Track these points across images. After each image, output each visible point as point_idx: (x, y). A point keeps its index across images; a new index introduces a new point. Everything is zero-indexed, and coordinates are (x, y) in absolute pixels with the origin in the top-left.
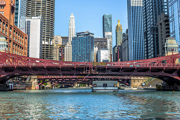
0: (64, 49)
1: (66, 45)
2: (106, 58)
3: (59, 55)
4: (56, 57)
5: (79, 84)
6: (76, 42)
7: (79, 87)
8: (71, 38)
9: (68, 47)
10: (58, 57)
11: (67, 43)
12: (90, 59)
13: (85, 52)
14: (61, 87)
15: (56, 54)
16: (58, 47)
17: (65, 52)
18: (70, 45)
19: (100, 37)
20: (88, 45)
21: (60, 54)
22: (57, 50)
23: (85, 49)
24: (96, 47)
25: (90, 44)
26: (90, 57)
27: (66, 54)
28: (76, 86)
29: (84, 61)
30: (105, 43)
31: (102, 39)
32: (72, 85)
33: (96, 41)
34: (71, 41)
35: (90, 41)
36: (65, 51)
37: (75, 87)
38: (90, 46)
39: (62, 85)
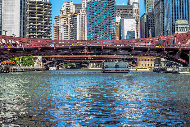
0: (77, 18)
1: (80, 12)
2: (132, 29)
3: (71, 26)
4: (66, 29)
5: (94, 64)
6: (92, 8)
7: (96, 66)
8: (86, 3)
9: (81, 16)
10: (69, 28)
11: (81, 10)
12: (110, 31)
13: (103, 22)
14: (72, 68)
15: (66, 24)
16: (69, 16)
17: (78, 22)
18: (84, 12)
19: (123, 4)
20: (107, 11)
21: (71, 24)
22: (67, 19)
23: (104, 16)
24: (119, 16)
25: (110, 11)
26: (110, 27)
27: (79, 24)
28: (92, 66)
29: (103, 33)
30: (130, 11)
31: (126, 6)
32: (86, 65)
33: (119, 10)
34: (86, 7)
35: (110, 6)
36: (78, 20)
37: (90, 67)
38: (110, 13)
39: (73, 65)
